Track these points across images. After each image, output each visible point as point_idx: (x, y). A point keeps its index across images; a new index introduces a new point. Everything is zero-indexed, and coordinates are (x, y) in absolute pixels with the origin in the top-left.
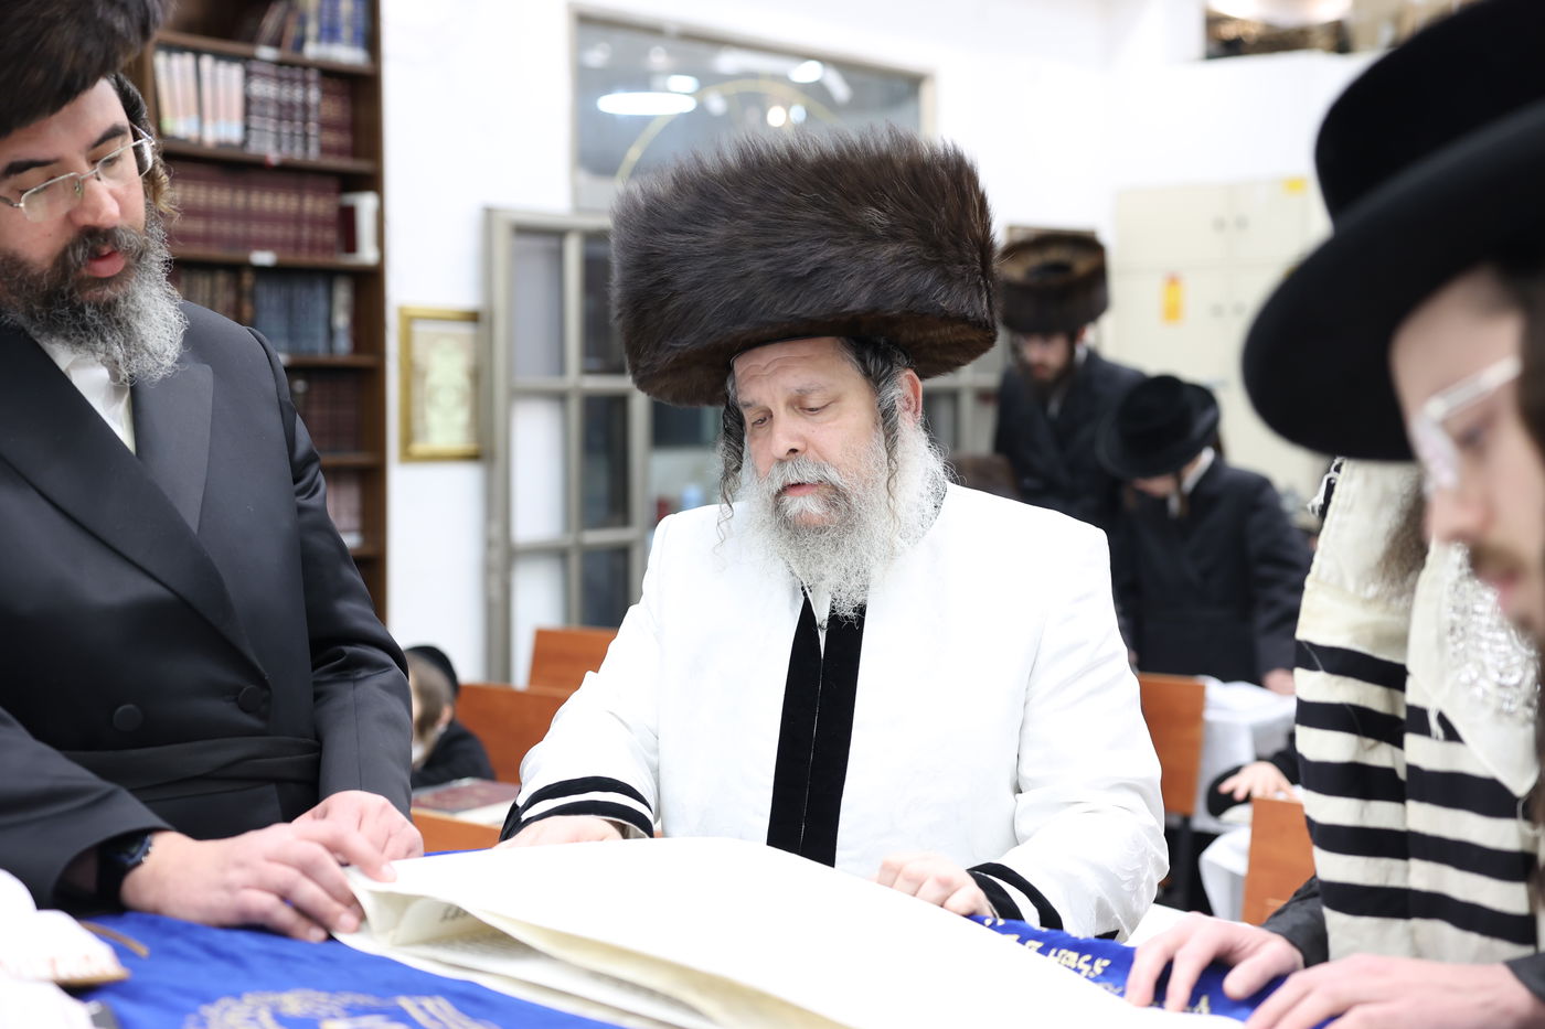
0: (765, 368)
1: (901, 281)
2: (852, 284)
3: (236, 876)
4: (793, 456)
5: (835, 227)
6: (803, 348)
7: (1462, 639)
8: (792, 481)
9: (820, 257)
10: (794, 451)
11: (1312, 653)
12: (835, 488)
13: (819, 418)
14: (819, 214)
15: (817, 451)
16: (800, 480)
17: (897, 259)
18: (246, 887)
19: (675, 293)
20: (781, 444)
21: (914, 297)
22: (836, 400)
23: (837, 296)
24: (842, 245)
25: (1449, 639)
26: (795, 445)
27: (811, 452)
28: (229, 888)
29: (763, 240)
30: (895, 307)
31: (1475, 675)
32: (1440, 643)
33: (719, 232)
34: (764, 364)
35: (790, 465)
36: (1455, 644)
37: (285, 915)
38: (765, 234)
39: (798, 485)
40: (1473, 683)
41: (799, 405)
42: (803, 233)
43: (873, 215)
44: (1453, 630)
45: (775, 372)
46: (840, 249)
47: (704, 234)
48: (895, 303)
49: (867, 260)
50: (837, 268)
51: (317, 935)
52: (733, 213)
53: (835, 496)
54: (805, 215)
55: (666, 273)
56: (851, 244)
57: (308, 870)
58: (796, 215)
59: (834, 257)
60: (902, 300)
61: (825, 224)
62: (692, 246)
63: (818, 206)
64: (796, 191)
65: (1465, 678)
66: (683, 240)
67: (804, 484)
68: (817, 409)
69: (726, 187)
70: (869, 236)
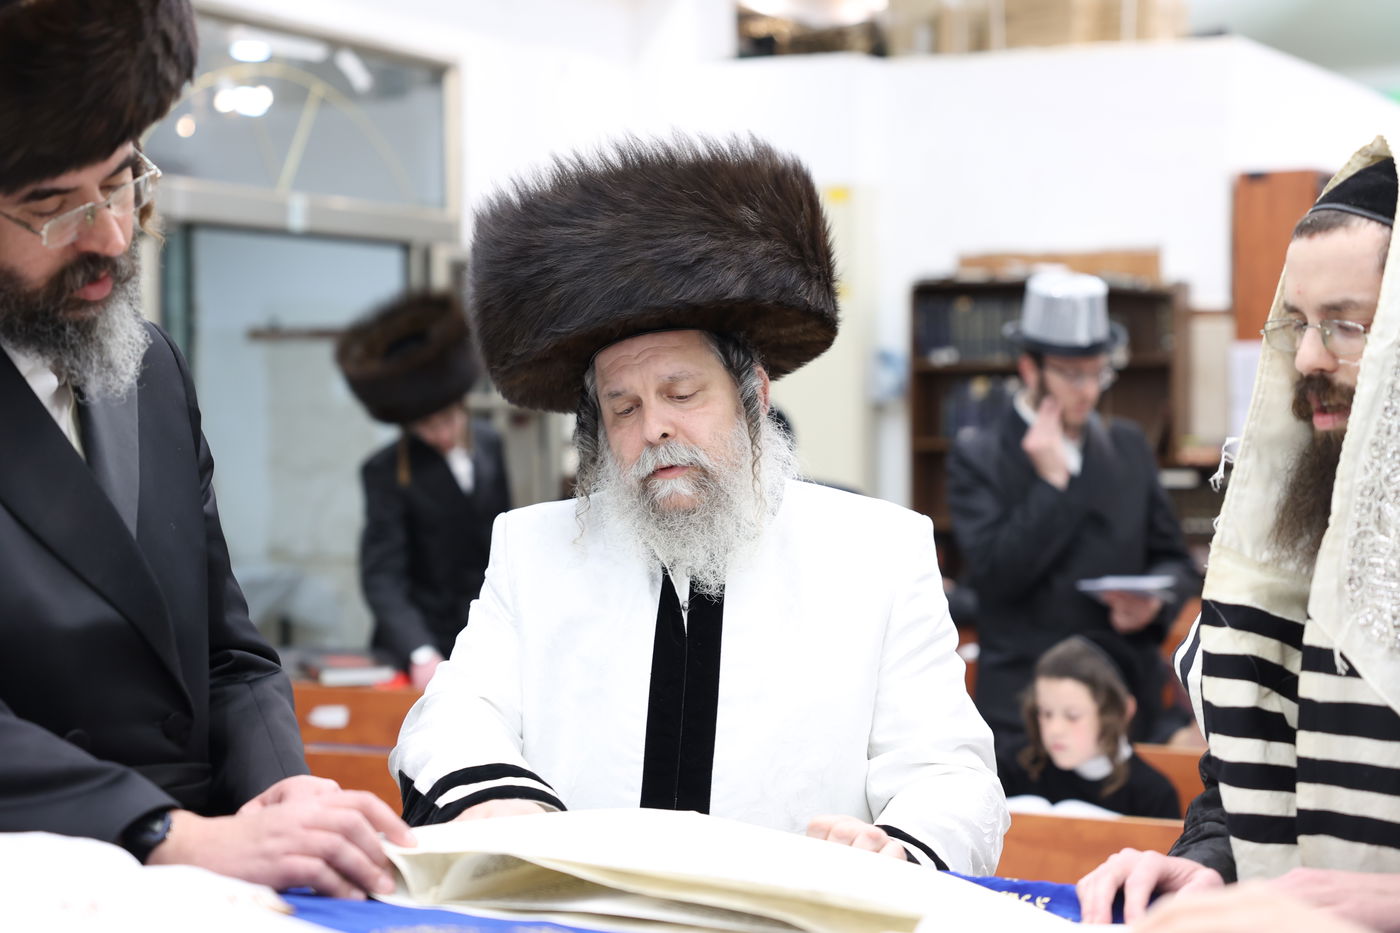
0: (637, 357)
1: (771, 275)
2: (731, 276)
3: (272, 845)
4: (664, 440)
5: (714, 223)
6: (671, 339)
7: (1358, 587)
8: (665, 464)
9: (701, 248)
10: (665, 435)
11: (1218, 611)
12: (704, 471)
13: (687, 405)
14: (700, 210)
15: (687, 437)
16: (673, 463)
17: (767, 254)
18: (288, 853)
19: (556, 284)
20: (654, 430)
21: (783, 290)
22: (703, 388)
23: (719, 285)
24: (721, 239)
25: (1347, 588)
26: (668, 430)
27: (680, 436)
28: (267, 856)
29: (647, 232)
30: (769, 297)
31: (1370, 617)
32: (1340, 590)
33: (604, 224)
34: (635, 354)
35: (662, 448)
36: (1353, 591)
37: (330, 878)
38: (649, 227)
39: (671, 467)
40: (1368, 625)
41: (670, 393)
42: (686, 227)
43: (746, 213)
44: (1350, 580)
45: (647, 361)
46: (722, 243)
47: (590, 227)
48: (768, 294)
49: (742, 254)
50: (716, 260)
51: (358, 896)
52: (618, 207)
53: (703, 476)
54: (686, 209)
55: (550, 262)
56: (728, 239)
57: (349, 835)
58: (679, 210)
59: (713, 250)
60: (775, 292)
61: (705, 219)
62: (578, 238)
63: (696, 202)
64: (679, 188)
65: (1362, 621)
66: (567, 232)
67: (676, 466)
68: (686, 397)
69: (609, 183)
70: (743, 232)
